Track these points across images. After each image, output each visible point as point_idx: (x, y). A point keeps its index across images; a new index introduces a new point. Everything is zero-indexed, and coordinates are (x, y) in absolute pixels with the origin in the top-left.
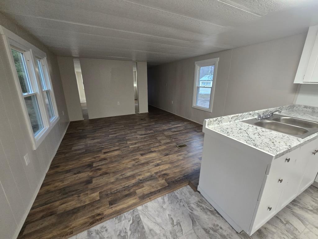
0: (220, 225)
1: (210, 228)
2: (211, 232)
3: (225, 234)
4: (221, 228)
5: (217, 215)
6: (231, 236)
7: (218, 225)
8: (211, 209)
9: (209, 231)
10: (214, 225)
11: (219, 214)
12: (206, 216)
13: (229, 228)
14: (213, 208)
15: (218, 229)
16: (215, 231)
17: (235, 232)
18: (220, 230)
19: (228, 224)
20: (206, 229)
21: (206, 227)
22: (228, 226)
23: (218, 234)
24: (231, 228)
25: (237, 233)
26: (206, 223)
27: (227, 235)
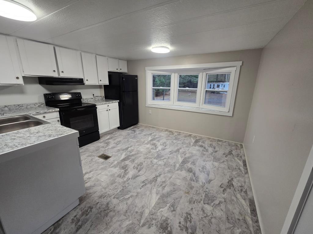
0: (72, 218)
1: (75, 226)
2: (80, 223)
3: (80, 213)
4: (75, 216)
5: (60, 222)
6: (82, 209)
7: (73, 219)
8: (52, 230)
9: (79, 225)
10: (72, 222)
11: (60, 220)
12: (62, 233)
13: (75, 211)
14: (51, 227)
15: (77, 218)
16: (79, 221)
17: (78, 206)
18: (78, 216)
19: (72, 211)
20: (77, 228)
21: (74, 230)
22: (73, 211)
23: (82, 218)
24: (75, 209)
25: (79, 205)
26: (70, 230)
27: (81, 211)
